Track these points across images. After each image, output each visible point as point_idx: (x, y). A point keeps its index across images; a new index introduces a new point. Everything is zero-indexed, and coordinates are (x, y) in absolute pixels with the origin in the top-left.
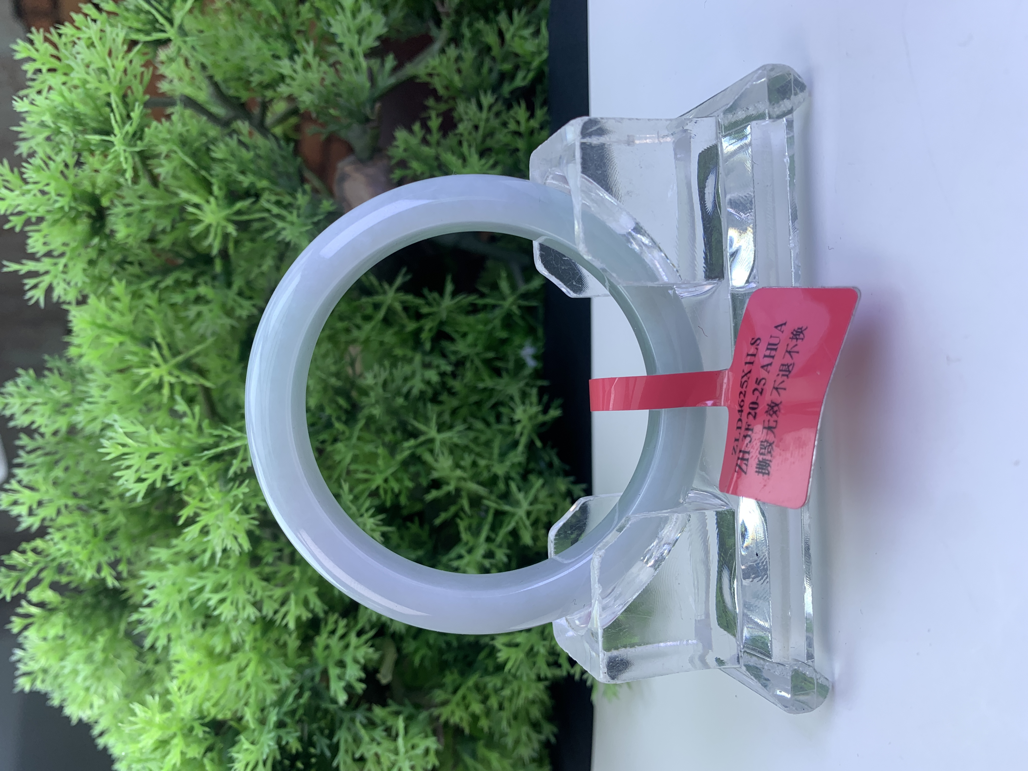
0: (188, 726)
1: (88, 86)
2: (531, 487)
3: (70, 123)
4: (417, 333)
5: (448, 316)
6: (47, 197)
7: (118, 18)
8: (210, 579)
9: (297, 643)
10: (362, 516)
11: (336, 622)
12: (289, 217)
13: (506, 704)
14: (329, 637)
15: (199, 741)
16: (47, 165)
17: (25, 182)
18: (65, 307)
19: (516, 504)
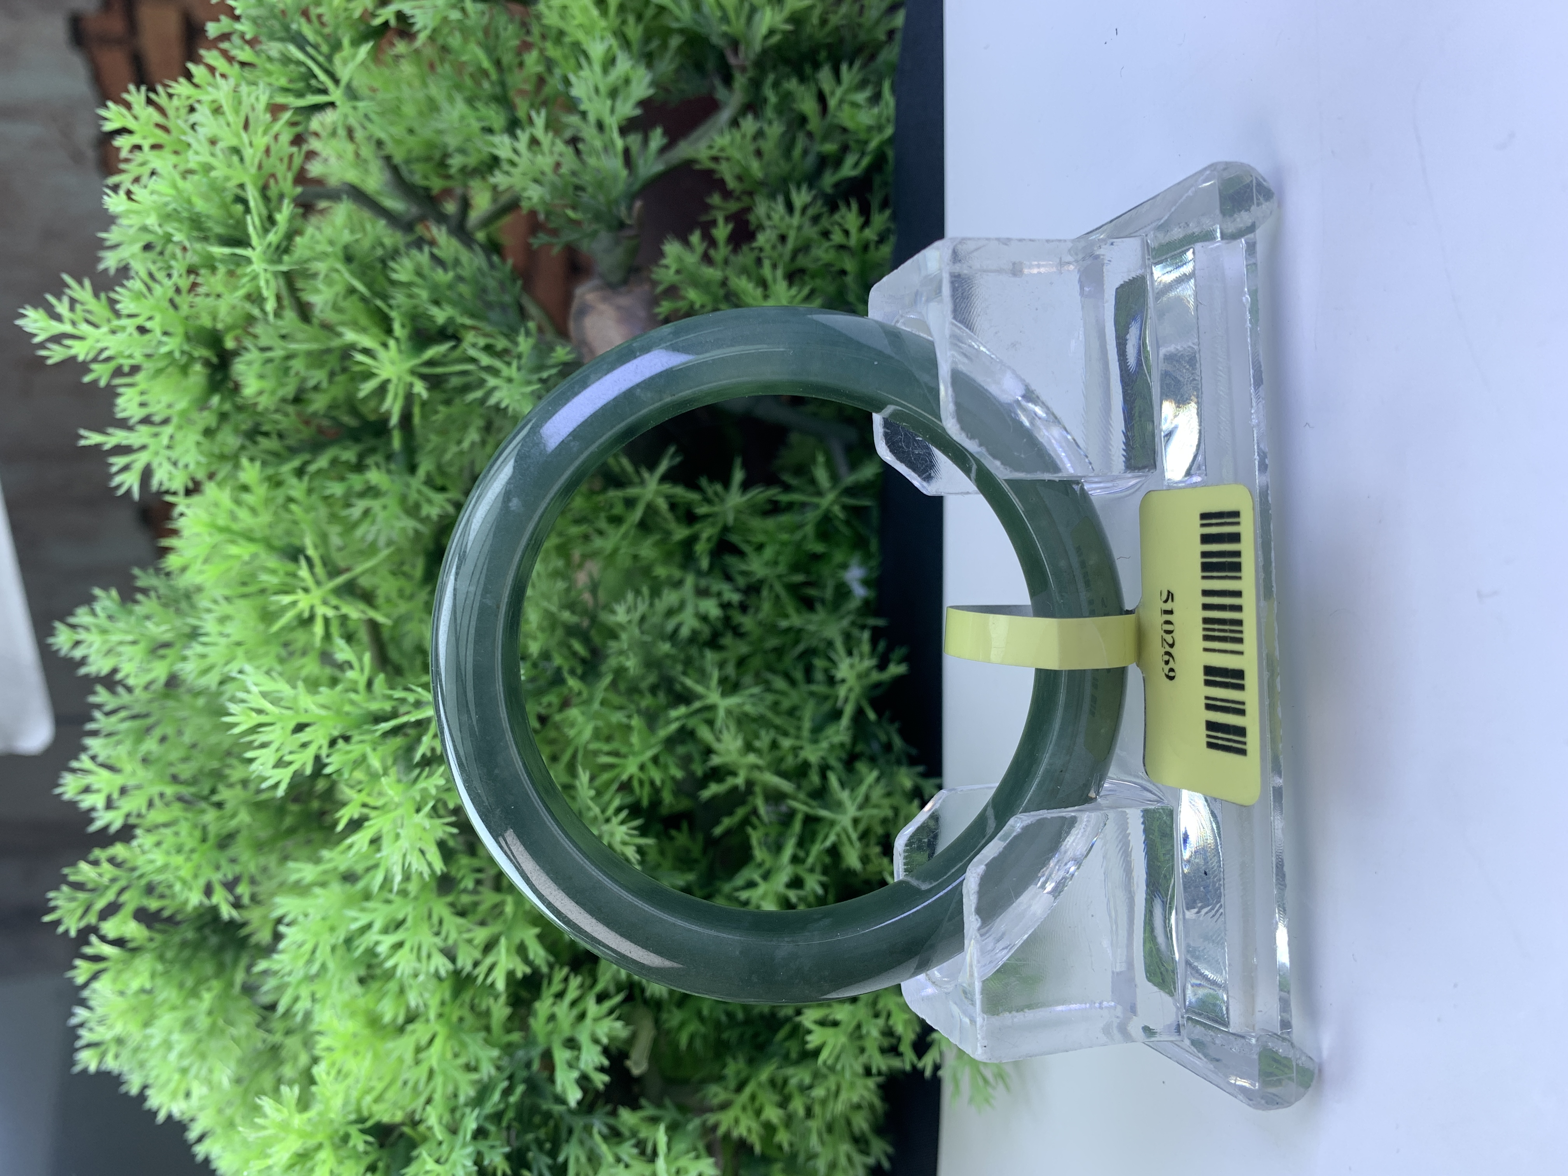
0: (341, 1133)
1: (213, 174)
2: (860, 782)
3: (185, 227)
4: (689, 543)
5: (736, 519)
6: (147, 337)
7: (257, 73)
8: (379, 914)
9: (507, 1011)
10: (608, 820)
11: (566, 980)
12: (505, 371)
13: (817, 1109)
14: (554, 1004)
15: (357, 1156)
16: (149, 289)
17: (118, 314)
18: (169, 498)
19: (838, 806)
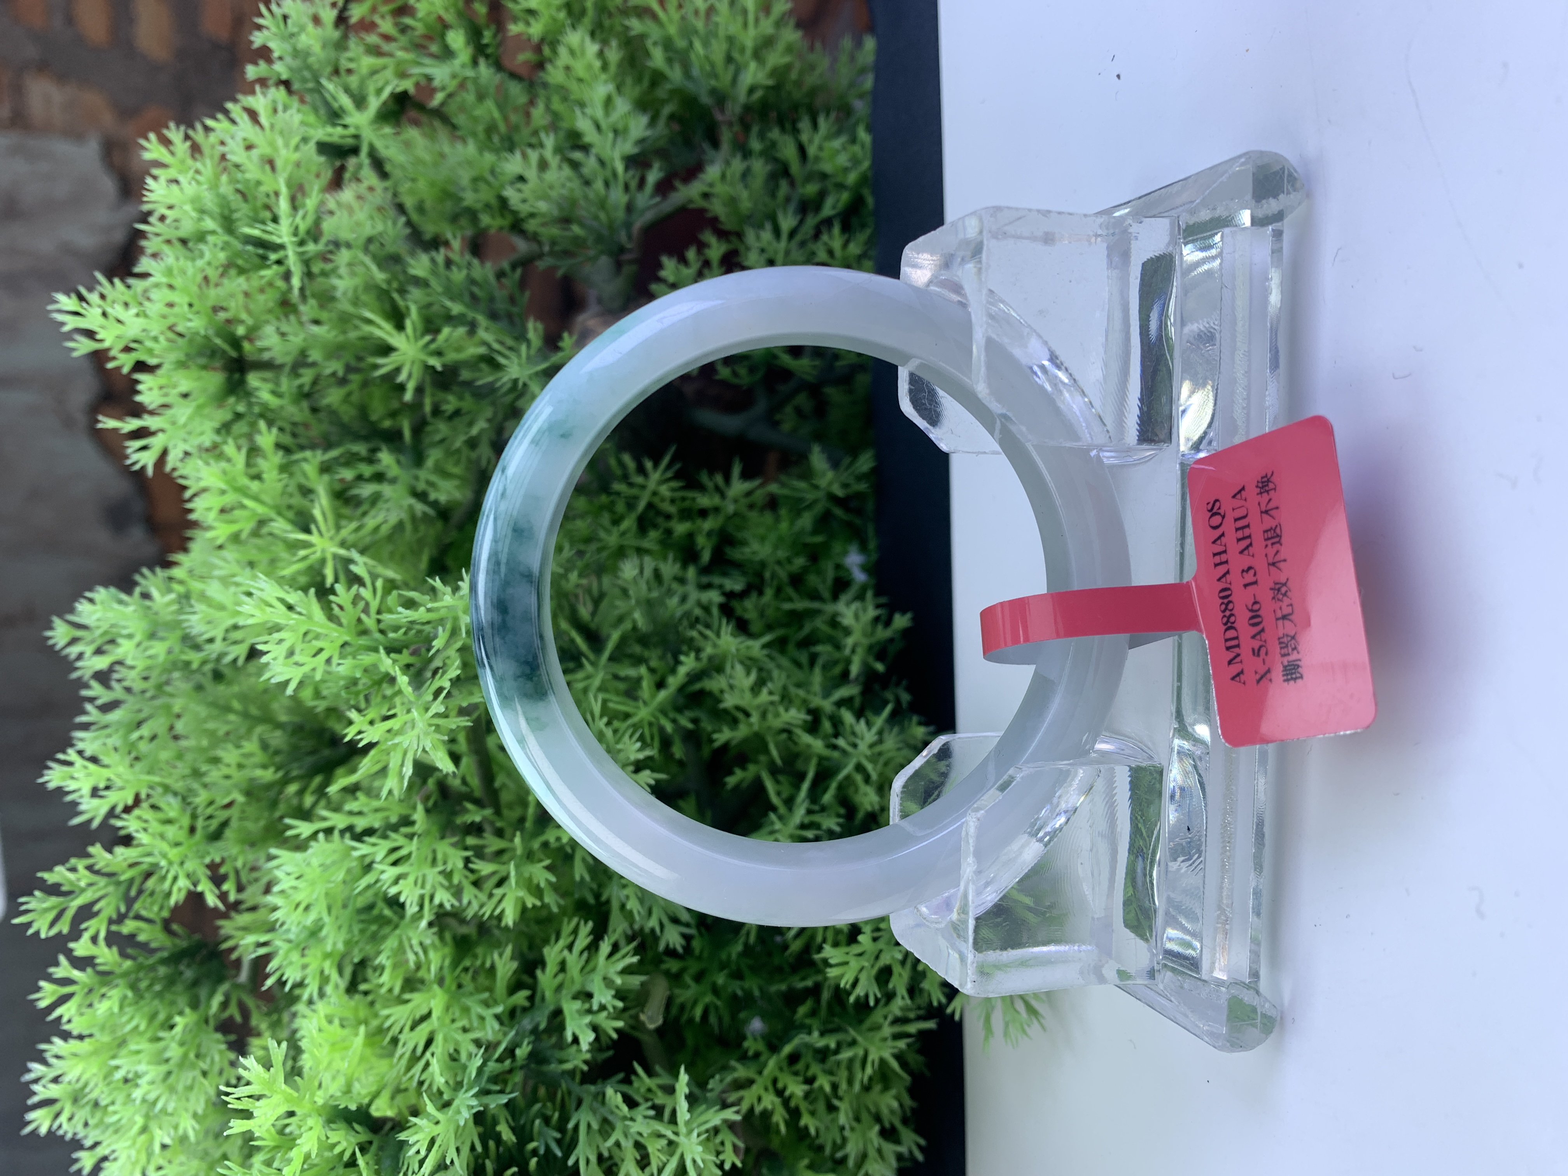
4: (690, 538)
9: (513, 966)
18: (182, 481)
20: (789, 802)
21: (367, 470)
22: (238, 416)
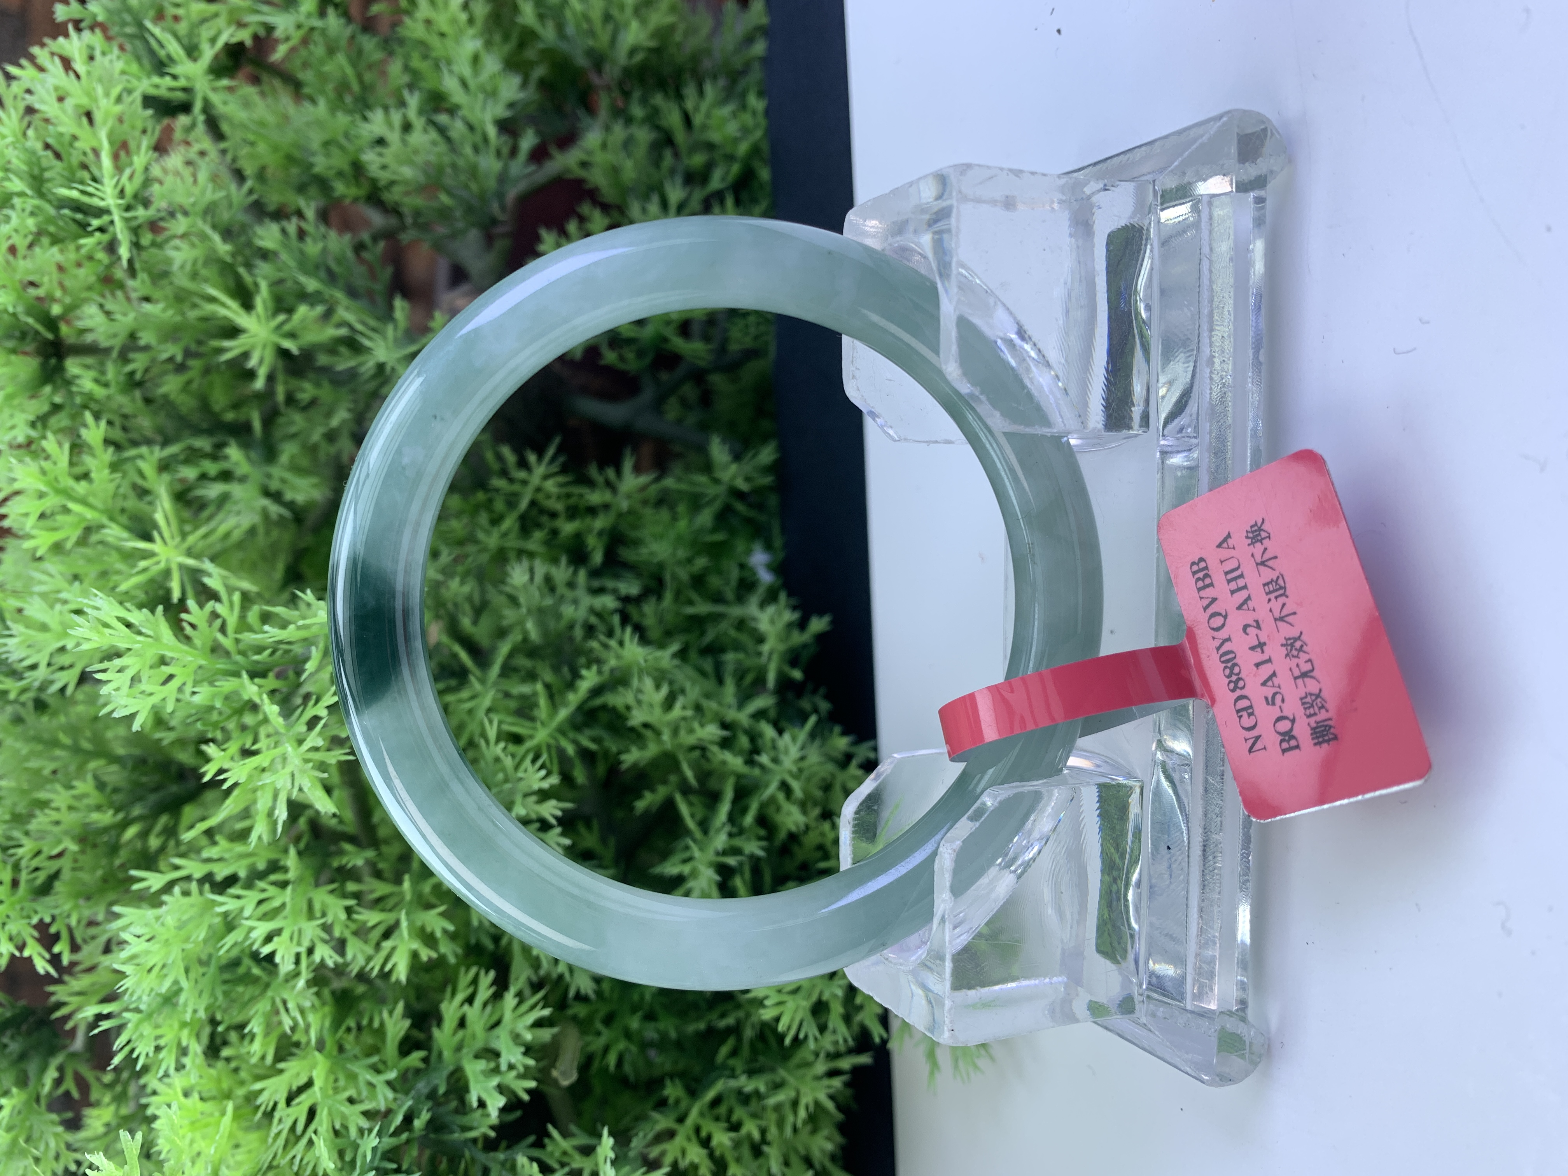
4: (579, 537)
5: (630, 508)
9: (404, 1026)
12: (378, 340)
14: (464, 1005)
20: (704, 825)
21: (212, 468)
22: (56, 408)
